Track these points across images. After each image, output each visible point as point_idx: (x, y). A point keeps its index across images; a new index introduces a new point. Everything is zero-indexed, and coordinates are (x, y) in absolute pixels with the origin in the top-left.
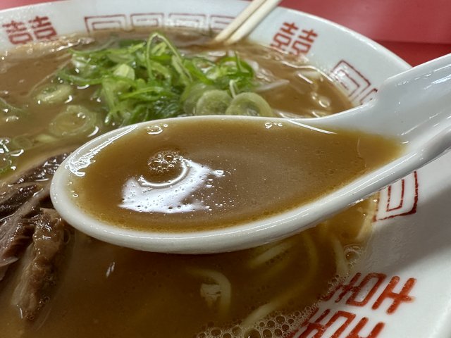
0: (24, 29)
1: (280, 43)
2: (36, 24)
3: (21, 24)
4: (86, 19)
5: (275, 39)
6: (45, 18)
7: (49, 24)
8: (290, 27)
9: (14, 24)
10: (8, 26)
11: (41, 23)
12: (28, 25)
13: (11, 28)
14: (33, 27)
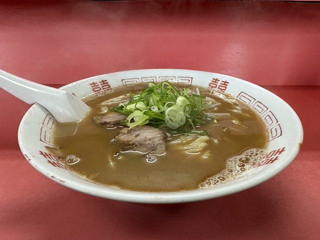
0: (98, 85)
1: (212, 87)
2: (102, 83)
3: (96, 83)
4: (122, 80)
5: (209, 85)
6: (106, 81)
7: (107, 83)
8: (216, 80)
9: (94, 83)
10: (92, 84)
11: (104, 82)
12: (99, 84)
13: (93, 85)
14: (101, 85)
